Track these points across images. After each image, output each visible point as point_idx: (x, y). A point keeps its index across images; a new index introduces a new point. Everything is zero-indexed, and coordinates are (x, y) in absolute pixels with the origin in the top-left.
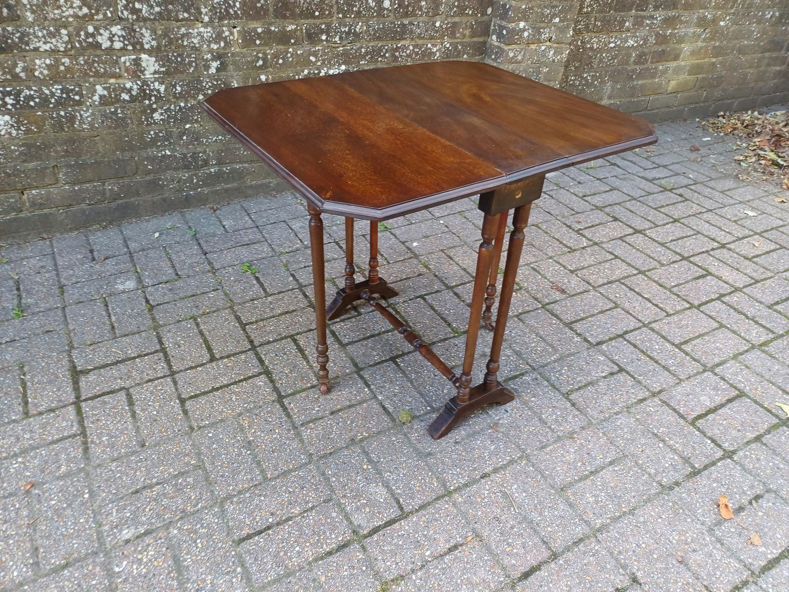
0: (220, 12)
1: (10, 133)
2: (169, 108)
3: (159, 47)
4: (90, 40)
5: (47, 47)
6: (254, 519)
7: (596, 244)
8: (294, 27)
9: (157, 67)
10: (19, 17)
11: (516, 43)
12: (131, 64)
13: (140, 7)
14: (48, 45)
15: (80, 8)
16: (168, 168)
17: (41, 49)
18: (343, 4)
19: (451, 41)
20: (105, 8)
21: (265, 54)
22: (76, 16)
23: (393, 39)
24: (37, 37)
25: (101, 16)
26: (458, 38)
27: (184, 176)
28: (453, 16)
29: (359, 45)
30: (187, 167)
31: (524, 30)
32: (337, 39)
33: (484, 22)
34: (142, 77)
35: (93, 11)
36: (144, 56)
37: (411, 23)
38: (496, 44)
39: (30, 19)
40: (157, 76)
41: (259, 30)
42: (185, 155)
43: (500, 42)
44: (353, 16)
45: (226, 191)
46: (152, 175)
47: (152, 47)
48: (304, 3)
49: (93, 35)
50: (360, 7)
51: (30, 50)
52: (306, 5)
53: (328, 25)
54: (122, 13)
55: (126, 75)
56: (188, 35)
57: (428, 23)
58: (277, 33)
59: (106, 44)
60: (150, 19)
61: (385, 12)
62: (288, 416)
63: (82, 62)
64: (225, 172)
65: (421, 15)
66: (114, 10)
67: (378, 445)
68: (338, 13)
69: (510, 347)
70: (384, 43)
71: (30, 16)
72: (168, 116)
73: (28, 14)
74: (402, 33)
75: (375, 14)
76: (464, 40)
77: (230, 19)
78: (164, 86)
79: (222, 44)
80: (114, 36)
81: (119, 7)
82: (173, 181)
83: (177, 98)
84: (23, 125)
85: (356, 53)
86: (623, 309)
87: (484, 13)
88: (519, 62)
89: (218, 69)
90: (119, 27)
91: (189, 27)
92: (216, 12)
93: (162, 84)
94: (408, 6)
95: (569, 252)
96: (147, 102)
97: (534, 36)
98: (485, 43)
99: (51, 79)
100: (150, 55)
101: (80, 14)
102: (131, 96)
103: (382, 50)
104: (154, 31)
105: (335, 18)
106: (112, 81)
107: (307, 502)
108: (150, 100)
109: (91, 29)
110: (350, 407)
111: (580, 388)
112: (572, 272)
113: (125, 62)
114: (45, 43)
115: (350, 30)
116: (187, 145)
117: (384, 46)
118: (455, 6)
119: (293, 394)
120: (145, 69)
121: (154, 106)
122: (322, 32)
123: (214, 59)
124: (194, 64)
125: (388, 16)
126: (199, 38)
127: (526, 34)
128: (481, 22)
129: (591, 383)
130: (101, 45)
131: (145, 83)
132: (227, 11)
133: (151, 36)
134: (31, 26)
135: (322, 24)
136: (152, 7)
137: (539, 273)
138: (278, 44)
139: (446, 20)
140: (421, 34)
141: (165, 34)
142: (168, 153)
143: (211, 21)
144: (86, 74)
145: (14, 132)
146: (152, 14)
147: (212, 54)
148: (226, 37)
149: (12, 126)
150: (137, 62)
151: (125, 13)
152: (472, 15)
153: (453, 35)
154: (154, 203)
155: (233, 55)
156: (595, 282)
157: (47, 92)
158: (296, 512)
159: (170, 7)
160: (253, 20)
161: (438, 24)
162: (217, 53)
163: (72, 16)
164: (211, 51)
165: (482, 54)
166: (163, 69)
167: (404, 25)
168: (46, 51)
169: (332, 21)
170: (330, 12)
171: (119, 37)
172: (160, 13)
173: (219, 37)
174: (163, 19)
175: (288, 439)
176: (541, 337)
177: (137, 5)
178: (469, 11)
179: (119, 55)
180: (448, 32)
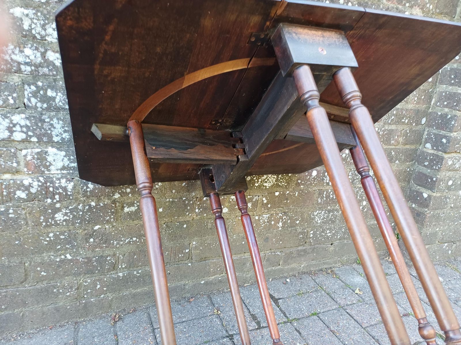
2: (76, 208)
9: (66, 162)
11: (456, 152)
12: (34, 158)
13: (54, 94)
16: (66, 274)
20: (6, 93)
26: (393, 145)
27: (86, 282)
28: (390, 124)
30: (90, 272)
33: (418, 130)
34: (46, 172)
36: (51, 150)
38: (432, 152)
40: (65, 172)
42: (89, 260)
43: (437, 150)
45: (134, 296)
46: (45, 282)
47: (63, 139)
54: (29, 100)
55: (26, 170)
59: (3, 135)
64: (135, 276)
66: (18, 97)
72: (74, 216)
76: (397, 147)
78: (72, 184)
80: (15, 125)
81: (26, 93)
82: (71, 288)
83: (88, 197)
87: (418, 123)
88: (457, 170)
90: (23, 116)
93: (70, 181)
96: (49, 201)
98: (417, 150)
100: (58, 149)
102: (29, 194)
106: (6, 176)
108: (53, 198)
113: (25, 156)
116: (93, 248)
118: (394, 115)
120: (51, 164)
121: (58, 205)
128: (415, 130)
131: (49, 179)
133: (63, 127)
139: (383, 126)
142: (69, 257)
150: (42, 157)
151: (33, 100)
152: (407, 124)
153: (388, 141)
154: (43, 314)
165: (412, 161)
166: (73, 165)
171: (21, 127)
177: (50, 93)
178: (405, 120)
179: (19, 147)
180: (384, 139)
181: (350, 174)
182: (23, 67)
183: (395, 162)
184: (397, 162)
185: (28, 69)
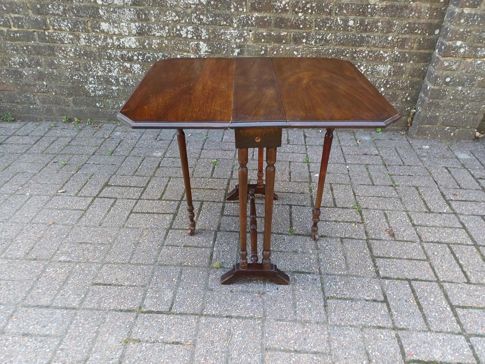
0: (244, 22)
1: (139, 73)
3: (209, 38)
4: (178, 33)
5: (158, 34)
6: (109, 278)
7: (455, 213)
8: (286, 33)
9: (207, 49)
10: (149, 19)
11: (451, 56)
12: (195, 46)
13: (203, 17)
14: (159, 33)
15: (175, 17)
17: (156, 35)
18: (320, 22)
19: (400, 50)
20: (186, 17)
21: (266, 48)
22: (172, 20)
23: (353, 45)
24: (155, 29)
25: (184, 21)
26: (407, 49)
28: (404, 34)
29: (328, 47)
31: (461, 47)
32: (313, 42)
33: (431, 39)
34: (199, 53)
35: (181, 19)
36: (201, 43)
37: (368, 36)
38: (437, 55)
39: (153, 21)
40: (206, 54)
41: (265, 34)
43: (439, 54)
44: (326, 29)
47: (206, 38)
48: (293, 20)
49: (179, 30)
50: (331, 24)
51: (151, 35)
52: (295, 21)
53: (308, 34)
54: (194, 20)
55: (192, 51)
56: (224, 34)
57: (382, 37)
58: (275, 36)
59: (184, 35)
60: (206, 24)
61: (349, 28)
62: (165, 238)
63: (173, 43)
65: (377, 32)
66: (190, 19)
67: (190, 272)
68: (316, 27)
69: (318, 254)
70: (346, 48)
71: (153, 19)
73: (153, 18)
74: (362, 42)
75: (342, 29)
76: (412, 51)
77: (248, 26)
79: (242, 40)
80: (188, 31)
81: (193, 17)
84: (144, 70)
85: (325, 52)
86: (430, 264)
87: (432, 33)
88: (454, 70)
89: (238, 54)
90: (191, 27)
91: (226, 29)
92: (241, 22)
94: (367, 25)
95: (426, 212)
97: (470, 52)
98: (430, 55)
99: (158, 50)
100: (204, 43)
101: (175, 19)
103: (344, 52)
104: (208, 30)
105: (313, 30)
106: (185, 54)
107: (135, 282)
109: (179, 27)
110: (196, 247)
111: (341, 299)
112: (414, 225)
113: (192, 45)
114: (158, 32)
115: (322, 37)
117: (346, 50)
118: (407, 27)
119: (176, 229)
120: (201, 50)
122: (304, 37)
123: (237, 47)
124: (226, 49)
125: (351, 31)
126: (230, 35)
127: (462, 50)
128: (428, 40)
129: (352, 300)
130: (182, 35)
131: (200, 56)
132: (247, 21)
133: (206, 32)
134: (153, 24)
135: (304, 33)
136: (208, 18)
137: (387, 218)
138: (275, 43)
139: (397, 36)
140: (376, 44)
141: (213, 32)
143: (238, 27)
144: (174, 49)
145: (140, 73)
146: (208, 21)
147: (236, 45)
148: (245, 36)
149: (140, 70)
150: (198, 45)
151: (195, 20)
152: (420, 34)
153: (402, 46)
155: (248, 46)
156: (426, 238)
157: (156, 56)
158: (126, 284)
159: (217, 18)
160: (261, 27)
161: (390, 38)
162: (239, 45)
163: (171, 20)
164: (236, 43)
165: (426, 62)
166: (210, 50)
167: (363, 37)
168: (158, 36)
169: (311, 31)
170: (310, 26)
171: (191, 32)
172: (212, 21)
173: (241, 36)
174: (213, 24)
175: (155, 249)
176: (345, 257)
177: (201, 17)
178: (418, 31)
179: (190, 41)
180: (398, 45)
181: (370, 67)
182: (192, 6)
183: (409, 62)
184: (411, 62)
185: (194, 6)
